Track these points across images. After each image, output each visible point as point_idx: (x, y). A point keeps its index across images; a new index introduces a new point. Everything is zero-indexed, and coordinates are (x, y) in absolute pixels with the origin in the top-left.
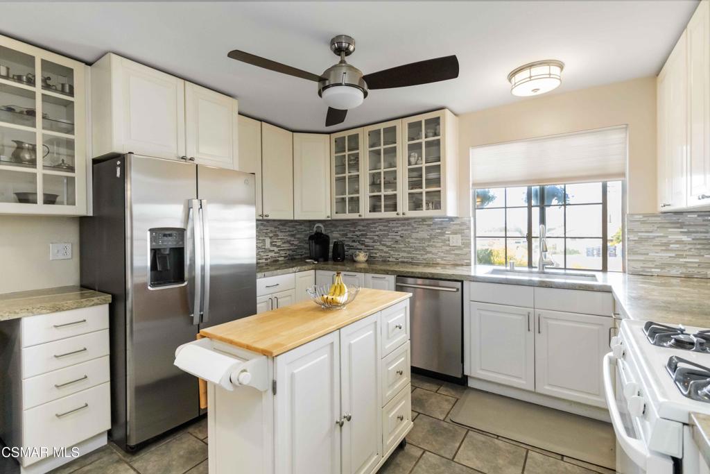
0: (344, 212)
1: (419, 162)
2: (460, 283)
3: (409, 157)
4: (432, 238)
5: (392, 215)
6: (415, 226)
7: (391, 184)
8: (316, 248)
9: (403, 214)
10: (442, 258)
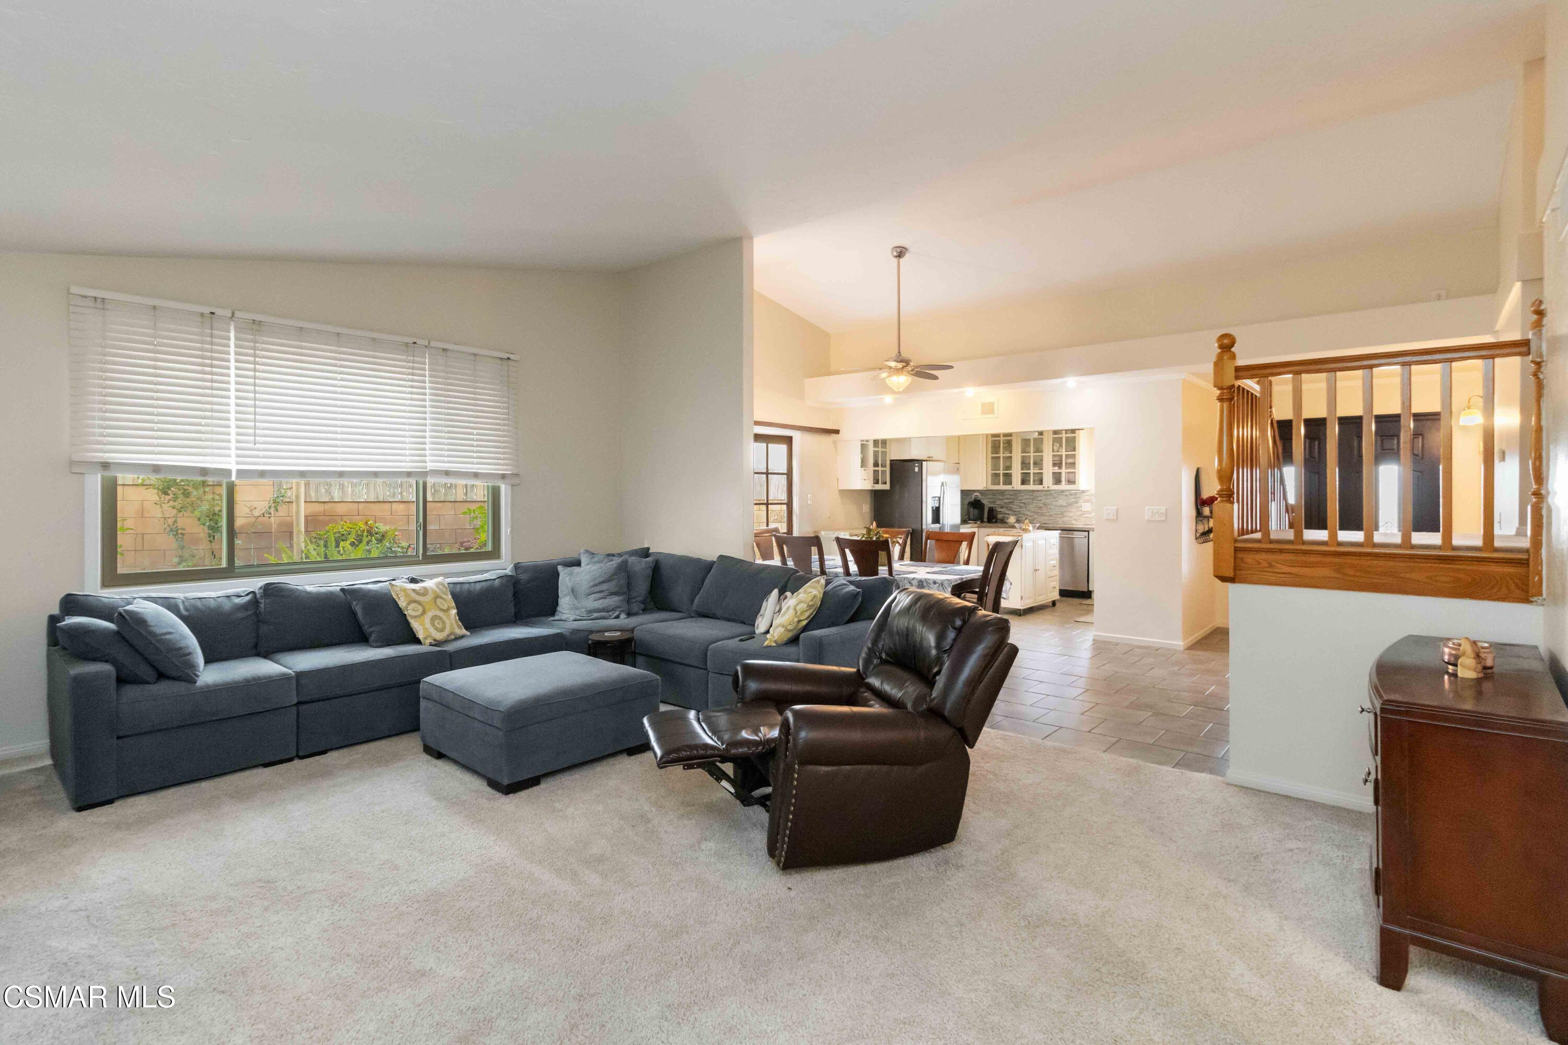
0: (999, 484)
1: (1060, 450)
2: (1087, 533)
3: (1053, 445)
4: (1069, 505)
5: (1039, 487)
6: (1055, 496)
7: (1038, 463)
8: (974, 512)
9: (1048, 487)
10: (1076, 520)
